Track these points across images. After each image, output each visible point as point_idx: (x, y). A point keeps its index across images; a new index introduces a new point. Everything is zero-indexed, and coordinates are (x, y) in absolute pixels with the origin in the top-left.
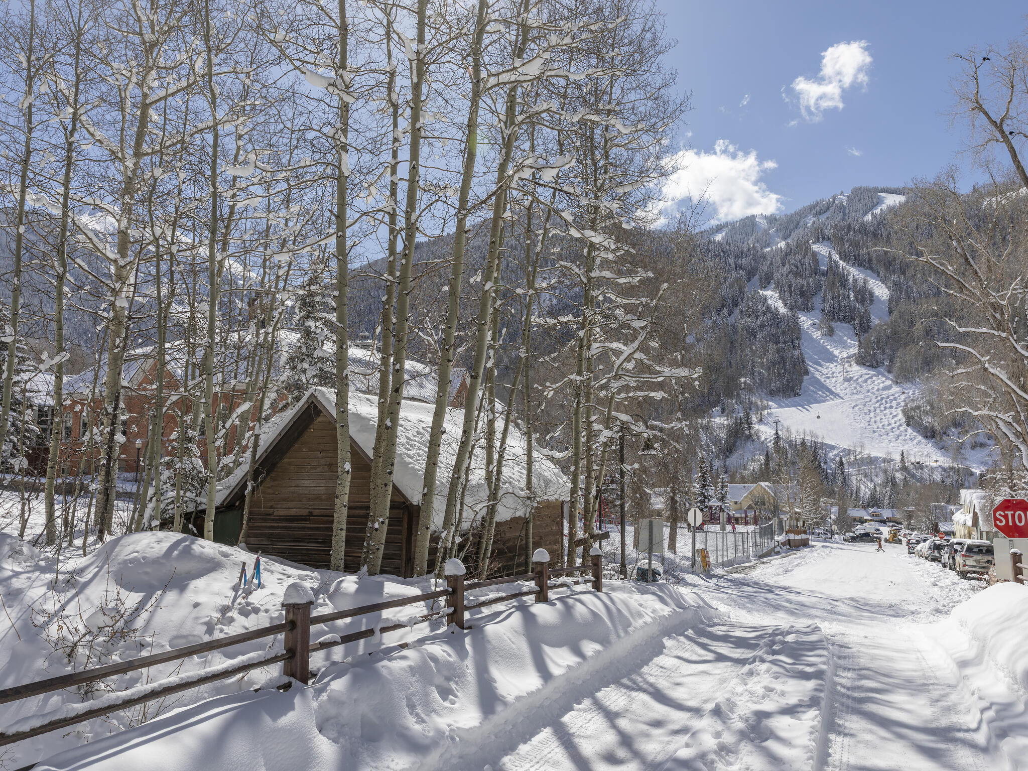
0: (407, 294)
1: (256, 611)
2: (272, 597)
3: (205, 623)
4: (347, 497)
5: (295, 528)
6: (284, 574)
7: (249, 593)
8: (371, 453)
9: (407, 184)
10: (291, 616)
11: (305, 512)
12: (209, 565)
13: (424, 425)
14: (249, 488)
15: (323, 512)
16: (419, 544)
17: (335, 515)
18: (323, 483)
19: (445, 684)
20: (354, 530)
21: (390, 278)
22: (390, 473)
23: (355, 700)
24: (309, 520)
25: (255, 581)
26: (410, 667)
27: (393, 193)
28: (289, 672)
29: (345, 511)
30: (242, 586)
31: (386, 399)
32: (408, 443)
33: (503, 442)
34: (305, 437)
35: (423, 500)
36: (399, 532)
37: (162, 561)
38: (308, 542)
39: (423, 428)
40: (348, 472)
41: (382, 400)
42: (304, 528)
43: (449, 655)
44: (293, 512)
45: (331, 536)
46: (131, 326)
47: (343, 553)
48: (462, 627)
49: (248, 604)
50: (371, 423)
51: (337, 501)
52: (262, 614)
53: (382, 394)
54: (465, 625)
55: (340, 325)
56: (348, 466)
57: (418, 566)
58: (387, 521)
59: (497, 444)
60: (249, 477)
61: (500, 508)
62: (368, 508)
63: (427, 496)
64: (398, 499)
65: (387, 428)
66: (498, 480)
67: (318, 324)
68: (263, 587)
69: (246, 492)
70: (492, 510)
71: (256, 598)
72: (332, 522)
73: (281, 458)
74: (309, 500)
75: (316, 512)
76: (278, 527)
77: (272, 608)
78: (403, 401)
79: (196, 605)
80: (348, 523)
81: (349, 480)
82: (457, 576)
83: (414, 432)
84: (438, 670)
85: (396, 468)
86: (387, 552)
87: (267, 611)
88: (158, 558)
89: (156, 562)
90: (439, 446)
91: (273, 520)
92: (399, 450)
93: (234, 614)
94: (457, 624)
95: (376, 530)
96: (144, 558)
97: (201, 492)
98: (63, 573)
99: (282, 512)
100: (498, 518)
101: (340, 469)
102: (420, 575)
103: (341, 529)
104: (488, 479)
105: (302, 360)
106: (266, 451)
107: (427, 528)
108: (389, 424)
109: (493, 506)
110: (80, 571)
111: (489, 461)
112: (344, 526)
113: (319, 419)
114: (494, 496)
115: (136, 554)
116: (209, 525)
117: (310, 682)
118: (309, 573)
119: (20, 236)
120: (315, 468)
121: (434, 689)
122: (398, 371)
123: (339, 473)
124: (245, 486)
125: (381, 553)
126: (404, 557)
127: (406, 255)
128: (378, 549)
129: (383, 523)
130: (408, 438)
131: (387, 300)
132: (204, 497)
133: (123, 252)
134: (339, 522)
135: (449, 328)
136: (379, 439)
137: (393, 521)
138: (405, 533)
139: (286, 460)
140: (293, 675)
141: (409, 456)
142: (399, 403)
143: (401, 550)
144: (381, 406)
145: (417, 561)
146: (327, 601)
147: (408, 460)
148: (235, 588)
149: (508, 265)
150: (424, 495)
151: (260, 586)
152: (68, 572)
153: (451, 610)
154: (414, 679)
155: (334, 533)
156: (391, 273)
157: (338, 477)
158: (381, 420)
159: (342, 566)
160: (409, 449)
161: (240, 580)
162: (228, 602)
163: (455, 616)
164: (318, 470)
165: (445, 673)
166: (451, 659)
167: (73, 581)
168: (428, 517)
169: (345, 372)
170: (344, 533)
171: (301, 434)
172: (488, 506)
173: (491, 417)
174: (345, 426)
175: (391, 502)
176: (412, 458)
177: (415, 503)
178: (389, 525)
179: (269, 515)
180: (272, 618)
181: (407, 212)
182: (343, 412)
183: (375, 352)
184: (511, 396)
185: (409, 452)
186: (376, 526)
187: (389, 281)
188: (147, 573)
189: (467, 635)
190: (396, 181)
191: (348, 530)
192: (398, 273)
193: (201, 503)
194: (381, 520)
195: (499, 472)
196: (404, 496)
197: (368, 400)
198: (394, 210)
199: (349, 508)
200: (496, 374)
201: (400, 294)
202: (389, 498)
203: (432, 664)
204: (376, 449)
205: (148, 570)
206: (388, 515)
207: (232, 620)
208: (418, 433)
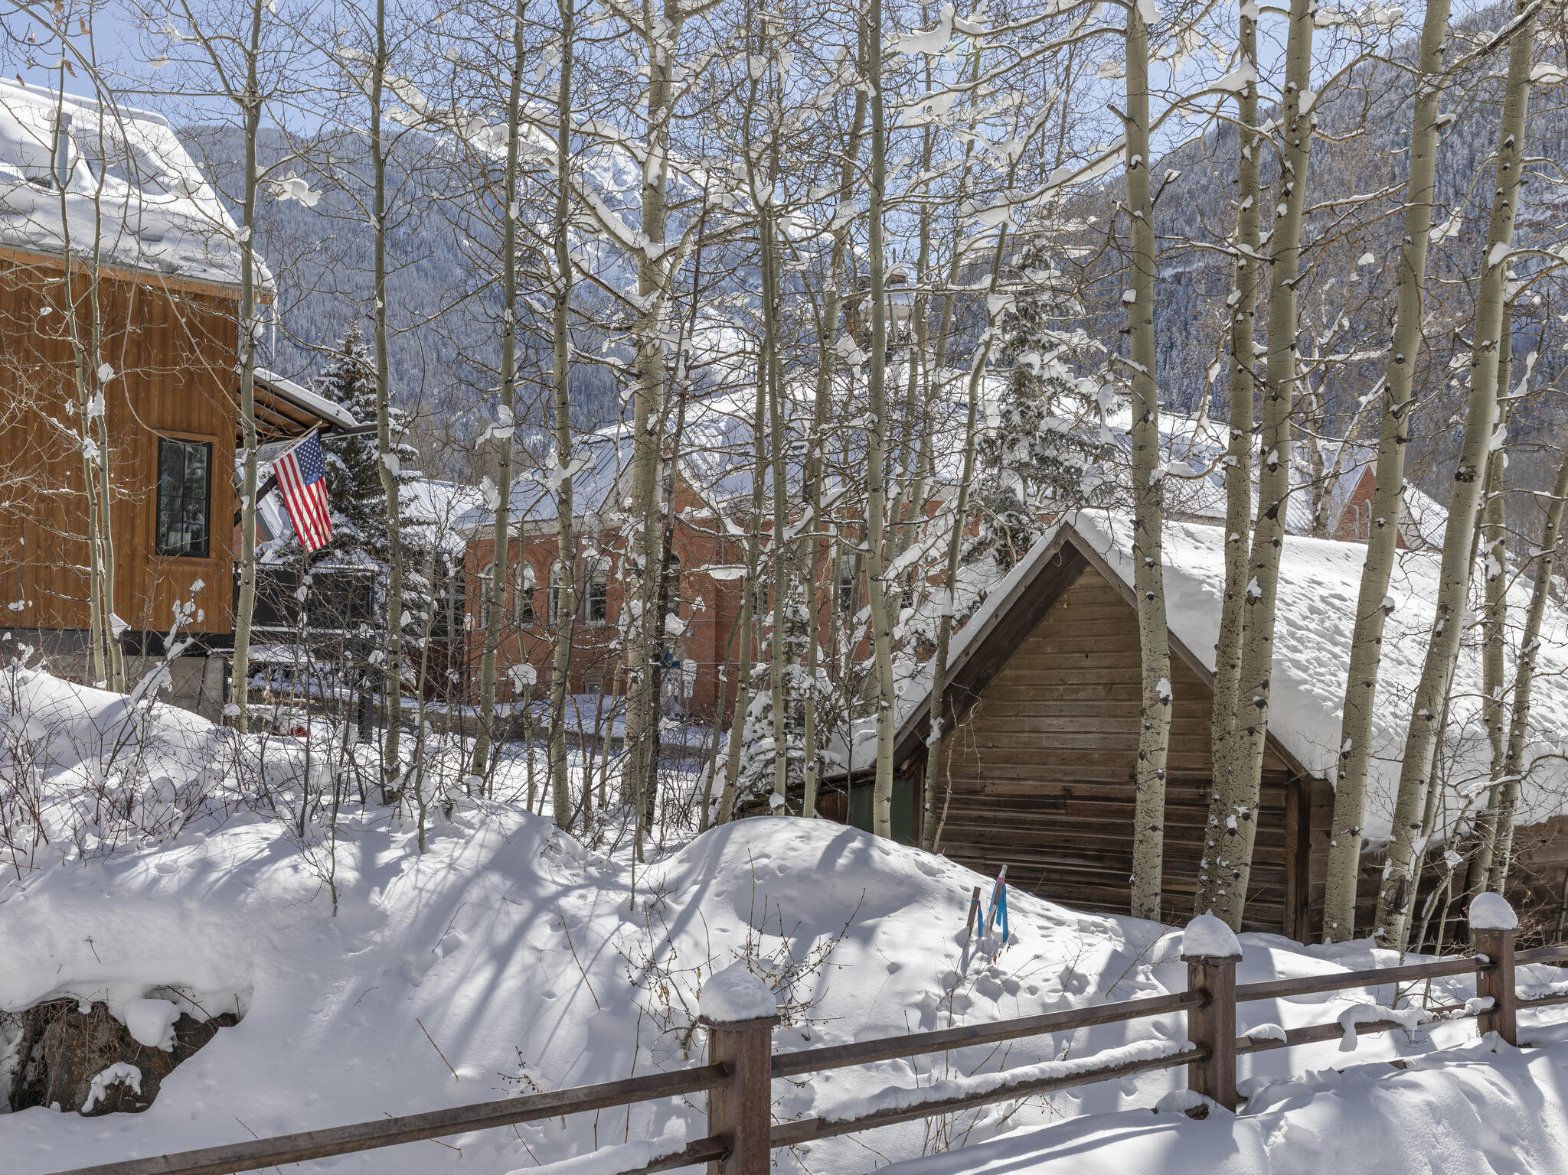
0: (1292, 287)
1: (1012, 988)
2: (1037, 963)
3: (918, 1006)
4: (1164, 755)
5: (1033, 822)
6: (1049, 918)
7: (990, 952)
8: (1210, 660)
9: (1286, 22)
10: (1200, 980)
11: (1054, 789)
12: (902, 889)
13: (1325, 593)
14: (935, 734)
15: (1095, 789)
16: (1334, 867)
17: (1140, 796)
18: (1093, 723)
19: (1502, 1149)
20: (1184, 833)
21: (1247, 249)
22: (1261, 704)
23: (1337, 1152)
24: (1065, 806)
25: (998, 929)
26: (1429, 1104)
27: (1248, 46)
28: (1202, 1084)
29: (1160, 786)
30: (974, 937)
31: (1244, 536)
32: (1292, 635)
33: (1531, 631)
34: (1050, 622)
35: (1342, 767)
36: (1280, 840)
37: (815, 877)
38: (1065, 856)
39: (1323, 599)
40: (1165, 701)
41: (1235, 536)
42: (1054, 823)
43: (1505, 1093)
44: (1029, 787)
45: (1132, 843)
46: (691, 388)
47: (1159, 881)
48: (1512, 1042)
49: (995, 973)
50: (1206, 588)
51: (1142, 766)
52: (1023, 996)
53: (1235, 520)
54: (1520, 1039)
55: (1141, 368)
56: (1164, 688)
57: (1333, 918)
58: (1255, 814)
59: (1514, 636)
60: (933, 705)
61: (1525, 791)
62: (1208, 782)
63: (1352, 760)
64: (1276, 766)
65: (1252, 600)
66: (1519, 723)
67: (1048, 356)
68: (1015, 941)
69: (929, 741)
70: (1505, 797)
71: (1009, 962)
72: (1132, 814)
73: (998, 668)
74: (1063, 761)
75: (1080, 789)
76: (995, 821)
77: (1044, 987)
78: (1286, 538)
79: (894, 968)
80: (1168, 817)
81: (1168, 718)
82: (1502, 932)
83: (1303, 607)
84: (1485, 1119)
85: (1274, 694)
86: (1255, 885)
87: (1033, 990)
88: (807, 870)
89: (803, 877)
90: (1379, 641)
91: (984, 803)
92: (1279, 651)
93: (966, 990)
94: (1502, 1034)
95: (1232, 832)
96: (782, 869)
97: (828, 740)
98: (642, 892)
99: (1004, 788)
100: (1519, 818)
101: (1146, 694)
102: (1337, 939)
103: (1154, 829)
104: (1492, 720)
105: (1014, 442)
106: (966, 651)
107: (1354, 833)
108: (1257, 592)
109: (1508, 787)
110: (673, 888)
111: (1493, 676)
112: (1160, 822)
113: (1082, 581)
114: (1509, 762)
115: (765, 861)
116: (882, 809)
117: (1239, 1109)
118: (1097, 919)
119: (509, 224)
120: (1077, 691)
121: (1481, 1154)
122: (1273, 467)
123: (1146, 702)
124: (924, 727)
125: (1243, 885)
126: (1292, 898)
127: (1287, 193)
128: (1237, 876)
129: (1246, 817)
130: (1290, 623)
131: (1240, 301)
132: (834, 750)
133: (653, 228)
134: (1149, 813)
135: (1400, 361)
136: (1229, 626)
137: (1269, 814)
138: (1292, 841)
139: (1008, 673)
140: (1208, 1092)
141: (1297, 664)
142: (1277, 543)
143: (1284, 881)
144: (1233, 549)
145: (1331, 906)
146: (1154, 981)
147: (1296, 673)
148: (962, 940)
149: (1472, 160)
150: (1345, 755)
151: (1007, 938)
152: (651, 891)
153: (1488, 1003)
154: (1441, 1129)
155: (1138, 837)
156: (1248, 236)
157: (1143, 712)
158: (1233, 581)
159: (1158, 910)
160: (1295, 650)
161: (970, 923)
162: (953, 966)
163: (1496, 1017)
164: (1082, 695)
165: (1501, 1127)
166: (1510, 1102)
167: (659, 906)
168: (1356, 807)
169: (1156, 474)
170: (1159, 837)
171: (1040, 615)
172: (1493, 789)
173: (1495, 570)
174: (1155, 598)
175: (1263, 771)
176: (1305, 670)
177: (1318, 775)
178: (1259, 825)
179: (975, 792)
180: (1045, 1006)
181: (1289, 90)
182: (1151, 565)
183: (1205, 421)
184: (1550, 519)
185: (1297, 656)
186: (1232, 823)
187: (1245, 256)
188: (790, 899)
189: (1531, 1057)
190: (1252, 16)
191: (1169, 833)
192: (1263, 236)
193: (832, 763)
194: (1242, 810)
195: (1521, 706)
196: (1289, 756)
197: (1189, 534)
198: (1251, 85)
199: (1169, 783)
200: (1506, 464)
201: (1276, 287)
202: (1259, 761)
203: (1473, 1107)
204: (1224, 649)
205: (792, 892)
206: (1257, 799)
207: (966, 1004)
208: (1313, 610)
